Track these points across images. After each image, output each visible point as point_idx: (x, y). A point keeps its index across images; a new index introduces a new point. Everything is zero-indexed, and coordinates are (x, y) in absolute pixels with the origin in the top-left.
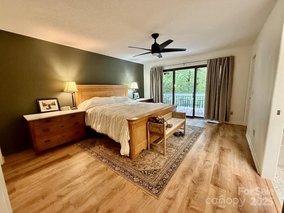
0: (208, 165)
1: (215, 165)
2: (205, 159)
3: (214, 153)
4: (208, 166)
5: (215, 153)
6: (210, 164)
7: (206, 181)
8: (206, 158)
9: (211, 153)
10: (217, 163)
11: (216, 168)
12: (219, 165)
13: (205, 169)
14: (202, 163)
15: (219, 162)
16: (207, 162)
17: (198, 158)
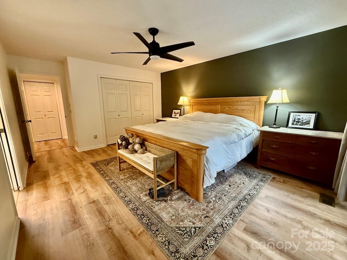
0: (79, 190)
1: (73, 194)
2: (87, 192)
3: (83, 206)
4: (79, 188)
5: (82, 208)
6: (79, 191)
7: (73, 180)
8: (87, 194)
9: (87, 202)
10: (72, 197)
11: (71, 192)
12: (69, 197)
13: (79, 185)
14: (86, 187)
15: (70, 200)
16: (82, 191)
17: (94, 188)
